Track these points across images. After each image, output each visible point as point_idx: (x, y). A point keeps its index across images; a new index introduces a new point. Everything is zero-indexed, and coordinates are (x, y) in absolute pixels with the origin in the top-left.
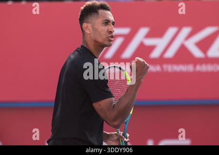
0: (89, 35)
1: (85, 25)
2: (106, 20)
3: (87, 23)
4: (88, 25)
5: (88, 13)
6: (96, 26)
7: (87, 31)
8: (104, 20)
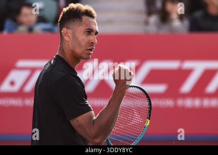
0: (67, 43)
1: (64, 30)
2: (89, 29)
3: (67, 28)
4: (68, 30)
5: (71, 18)
6: (77, 34)
7: (66, 38)
8: (87, 29)
